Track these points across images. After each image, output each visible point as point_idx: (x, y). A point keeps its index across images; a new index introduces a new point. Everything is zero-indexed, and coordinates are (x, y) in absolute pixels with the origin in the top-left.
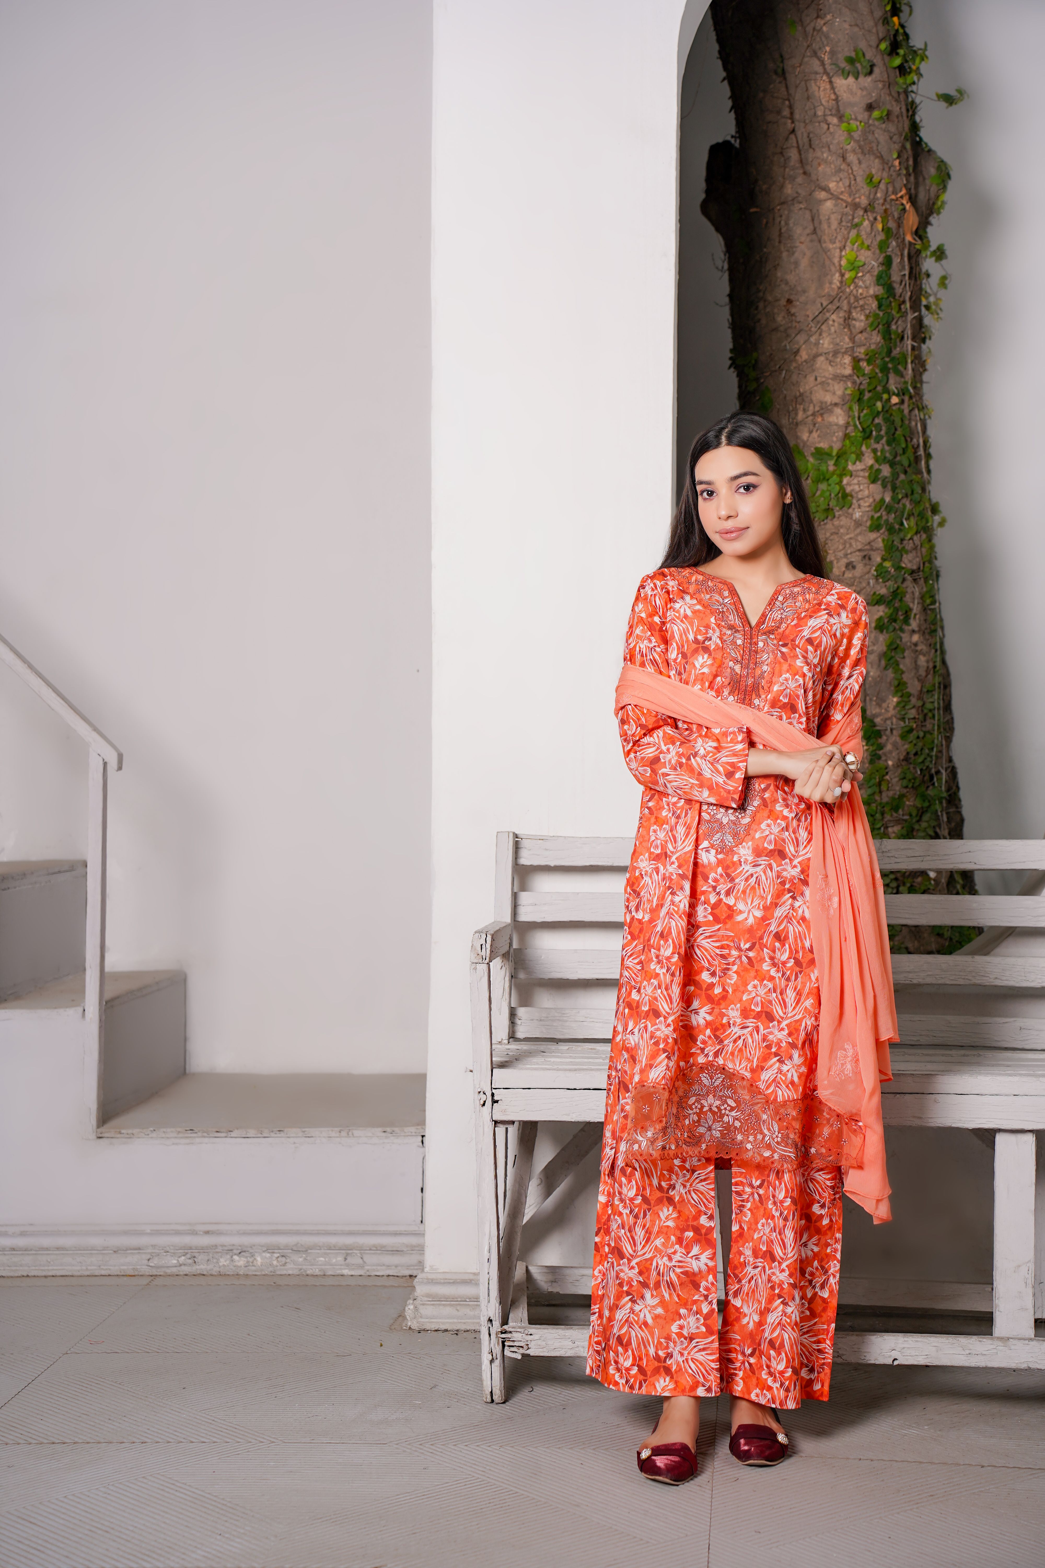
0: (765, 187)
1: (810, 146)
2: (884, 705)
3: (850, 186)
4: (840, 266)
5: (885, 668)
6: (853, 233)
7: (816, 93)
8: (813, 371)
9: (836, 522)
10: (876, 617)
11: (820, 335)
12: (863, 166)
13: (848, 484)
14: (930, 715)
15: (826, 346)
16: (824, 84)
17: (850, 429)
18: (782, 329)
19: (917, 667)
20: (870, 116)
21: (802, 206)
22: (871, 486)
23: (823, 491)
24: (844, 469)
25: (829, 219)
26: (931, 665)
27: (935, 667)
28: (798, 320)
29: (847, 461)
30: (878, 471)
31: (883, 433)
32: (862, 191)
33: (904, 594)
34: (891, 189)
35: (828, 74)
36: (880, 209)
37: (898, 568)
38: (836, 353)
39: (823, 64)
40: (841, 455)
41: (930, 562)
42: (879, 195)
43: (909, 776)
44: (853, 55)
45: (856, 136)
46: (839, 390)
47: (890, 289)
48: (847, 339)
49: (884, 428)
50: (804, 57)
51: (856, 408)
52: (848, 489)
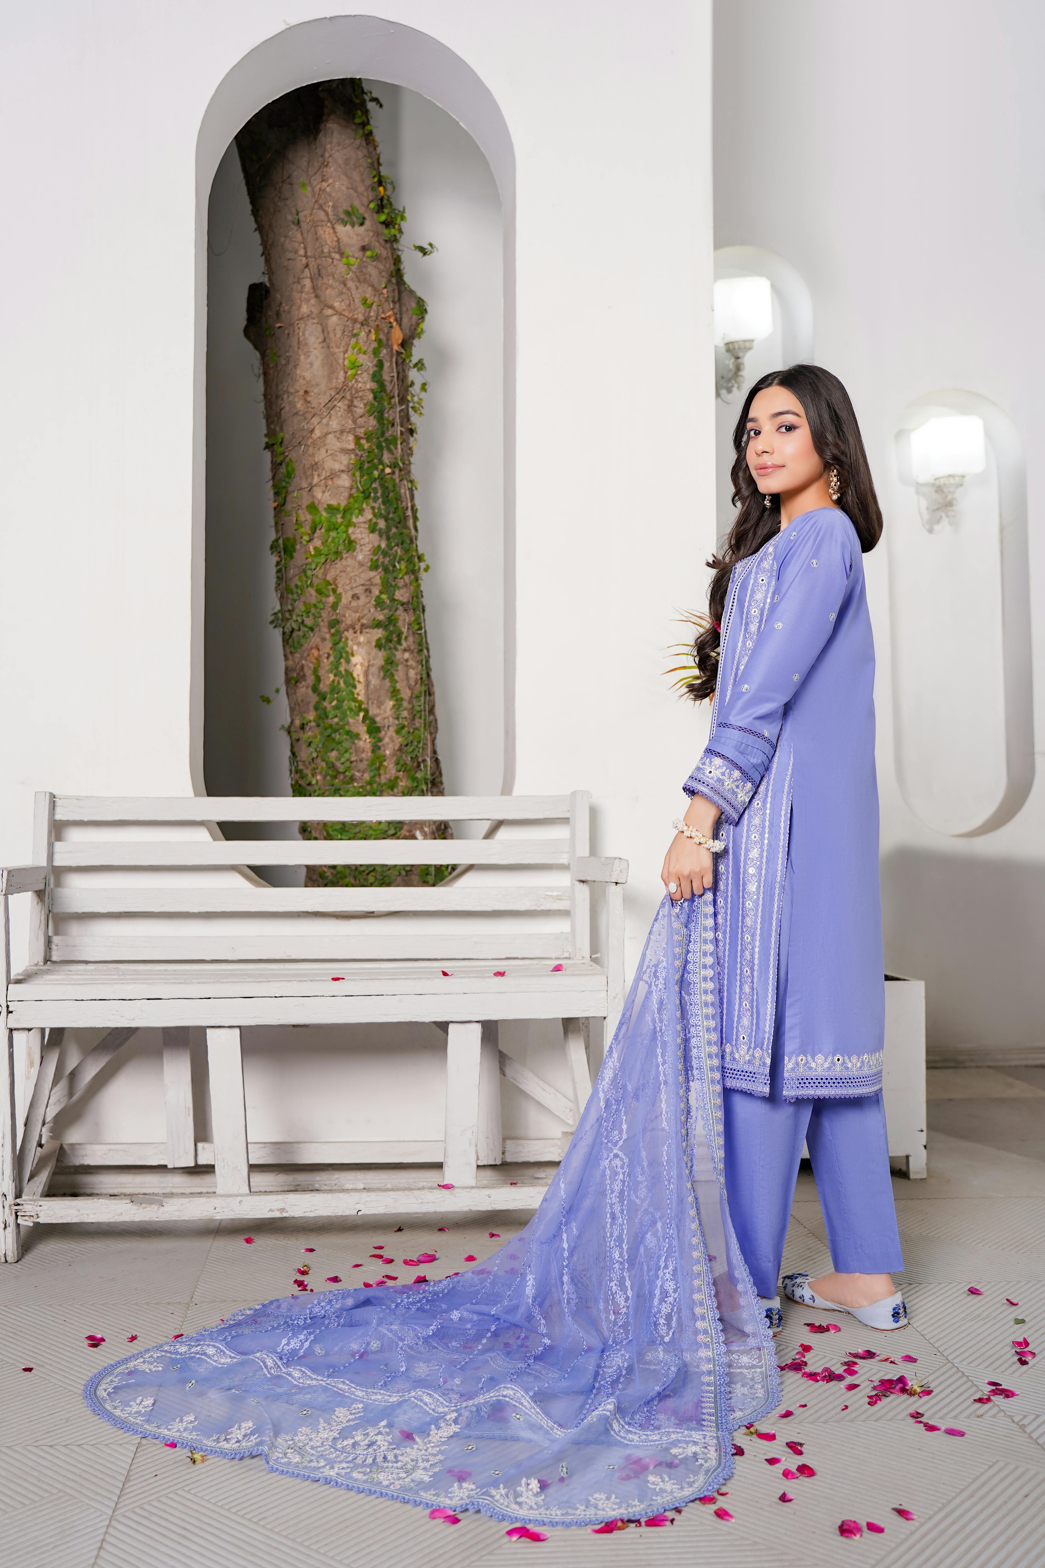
0: (287, 308)
1: (320, 275)
2: (383, 707)
3: (349, 305)
4: (344, 365)
5: (384, 678)
6: (353, 341)
7: (323, 236)
8: (325, 445)
9: (344, 562)
10: (376, 638)
11: (330, 418)
12: (360, 290)
13: (353, 533)
14: (418, 715)
15: (334, 426)
16: (329, 230)
17: (354, 491)
18: (301, 413)
19: (408, 678)
20: (364, 255)
21: (315, 321)
22: (371, 535)
23: (334, 538)
24: (349, 521)
25: (335, 330)
26: (419, 677)
27: (421, 678)
28: (313, 405)
29: (351, 515)
30: (376, 524)
31: (379, 494)
32: (359, 310)
33: (397, 620)
34: (381, 311)
35: (331, 222)
36: (373, 324)
37: (393, 600)
38: (342, 432)
39: (327, 214)
40: (347, 511)
41: (417, 597)
42: (372, 314)
43: (402, 762)
44: (350, 209)
45: (354, 268)
46: (345, 461)
47: (381, 384)
48: (350, 422)
49: (380, 491)
50: (313, 209)
51: (358, 474)
52: (353, 537)
